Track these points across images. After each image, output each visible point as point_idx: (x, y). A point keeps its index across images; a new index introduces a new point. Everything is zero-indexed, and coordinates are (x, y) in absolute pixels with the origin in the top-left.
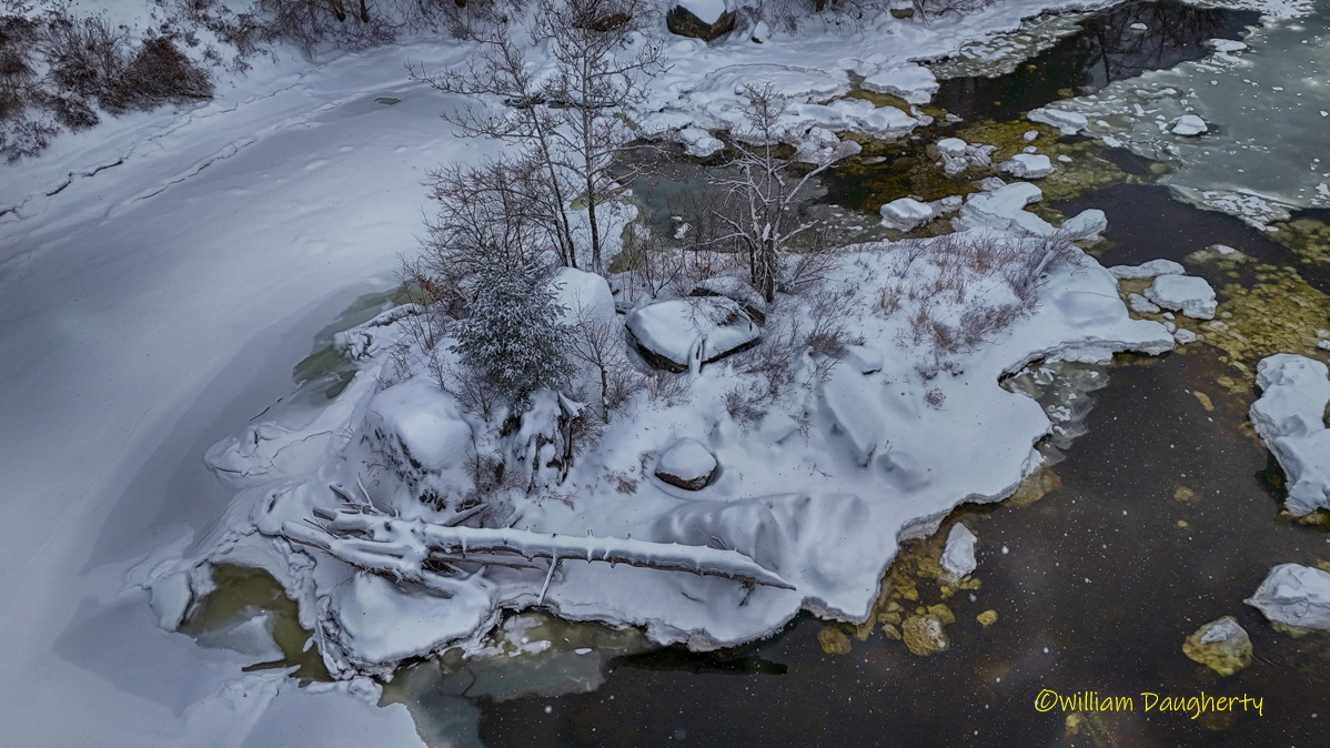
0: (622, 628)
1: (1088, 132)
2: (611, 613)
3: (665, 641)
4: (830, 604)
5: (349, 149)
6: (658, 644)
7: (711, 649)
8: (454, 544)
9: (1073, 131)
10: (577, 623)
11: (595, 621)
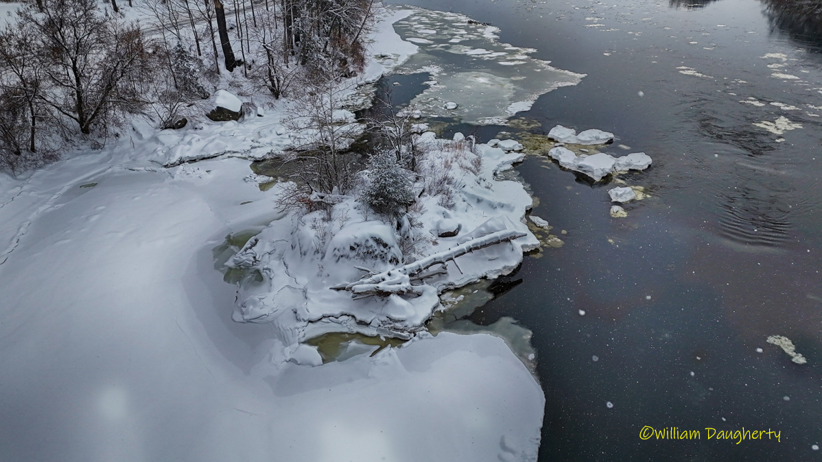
0: (479, 280)
1: (423, 116)
2: (472, 277)
3: (496, 277)
4: (529, 244)
5: (102, 207)
6: (494, 279)
7: (510, 272)
8: (417, 269)
9: (418, 116)
10: (463, 287)
11: (469, 284)
